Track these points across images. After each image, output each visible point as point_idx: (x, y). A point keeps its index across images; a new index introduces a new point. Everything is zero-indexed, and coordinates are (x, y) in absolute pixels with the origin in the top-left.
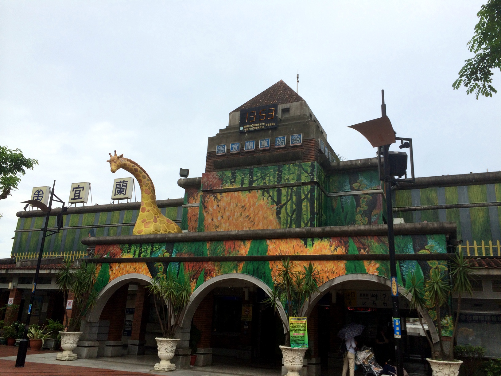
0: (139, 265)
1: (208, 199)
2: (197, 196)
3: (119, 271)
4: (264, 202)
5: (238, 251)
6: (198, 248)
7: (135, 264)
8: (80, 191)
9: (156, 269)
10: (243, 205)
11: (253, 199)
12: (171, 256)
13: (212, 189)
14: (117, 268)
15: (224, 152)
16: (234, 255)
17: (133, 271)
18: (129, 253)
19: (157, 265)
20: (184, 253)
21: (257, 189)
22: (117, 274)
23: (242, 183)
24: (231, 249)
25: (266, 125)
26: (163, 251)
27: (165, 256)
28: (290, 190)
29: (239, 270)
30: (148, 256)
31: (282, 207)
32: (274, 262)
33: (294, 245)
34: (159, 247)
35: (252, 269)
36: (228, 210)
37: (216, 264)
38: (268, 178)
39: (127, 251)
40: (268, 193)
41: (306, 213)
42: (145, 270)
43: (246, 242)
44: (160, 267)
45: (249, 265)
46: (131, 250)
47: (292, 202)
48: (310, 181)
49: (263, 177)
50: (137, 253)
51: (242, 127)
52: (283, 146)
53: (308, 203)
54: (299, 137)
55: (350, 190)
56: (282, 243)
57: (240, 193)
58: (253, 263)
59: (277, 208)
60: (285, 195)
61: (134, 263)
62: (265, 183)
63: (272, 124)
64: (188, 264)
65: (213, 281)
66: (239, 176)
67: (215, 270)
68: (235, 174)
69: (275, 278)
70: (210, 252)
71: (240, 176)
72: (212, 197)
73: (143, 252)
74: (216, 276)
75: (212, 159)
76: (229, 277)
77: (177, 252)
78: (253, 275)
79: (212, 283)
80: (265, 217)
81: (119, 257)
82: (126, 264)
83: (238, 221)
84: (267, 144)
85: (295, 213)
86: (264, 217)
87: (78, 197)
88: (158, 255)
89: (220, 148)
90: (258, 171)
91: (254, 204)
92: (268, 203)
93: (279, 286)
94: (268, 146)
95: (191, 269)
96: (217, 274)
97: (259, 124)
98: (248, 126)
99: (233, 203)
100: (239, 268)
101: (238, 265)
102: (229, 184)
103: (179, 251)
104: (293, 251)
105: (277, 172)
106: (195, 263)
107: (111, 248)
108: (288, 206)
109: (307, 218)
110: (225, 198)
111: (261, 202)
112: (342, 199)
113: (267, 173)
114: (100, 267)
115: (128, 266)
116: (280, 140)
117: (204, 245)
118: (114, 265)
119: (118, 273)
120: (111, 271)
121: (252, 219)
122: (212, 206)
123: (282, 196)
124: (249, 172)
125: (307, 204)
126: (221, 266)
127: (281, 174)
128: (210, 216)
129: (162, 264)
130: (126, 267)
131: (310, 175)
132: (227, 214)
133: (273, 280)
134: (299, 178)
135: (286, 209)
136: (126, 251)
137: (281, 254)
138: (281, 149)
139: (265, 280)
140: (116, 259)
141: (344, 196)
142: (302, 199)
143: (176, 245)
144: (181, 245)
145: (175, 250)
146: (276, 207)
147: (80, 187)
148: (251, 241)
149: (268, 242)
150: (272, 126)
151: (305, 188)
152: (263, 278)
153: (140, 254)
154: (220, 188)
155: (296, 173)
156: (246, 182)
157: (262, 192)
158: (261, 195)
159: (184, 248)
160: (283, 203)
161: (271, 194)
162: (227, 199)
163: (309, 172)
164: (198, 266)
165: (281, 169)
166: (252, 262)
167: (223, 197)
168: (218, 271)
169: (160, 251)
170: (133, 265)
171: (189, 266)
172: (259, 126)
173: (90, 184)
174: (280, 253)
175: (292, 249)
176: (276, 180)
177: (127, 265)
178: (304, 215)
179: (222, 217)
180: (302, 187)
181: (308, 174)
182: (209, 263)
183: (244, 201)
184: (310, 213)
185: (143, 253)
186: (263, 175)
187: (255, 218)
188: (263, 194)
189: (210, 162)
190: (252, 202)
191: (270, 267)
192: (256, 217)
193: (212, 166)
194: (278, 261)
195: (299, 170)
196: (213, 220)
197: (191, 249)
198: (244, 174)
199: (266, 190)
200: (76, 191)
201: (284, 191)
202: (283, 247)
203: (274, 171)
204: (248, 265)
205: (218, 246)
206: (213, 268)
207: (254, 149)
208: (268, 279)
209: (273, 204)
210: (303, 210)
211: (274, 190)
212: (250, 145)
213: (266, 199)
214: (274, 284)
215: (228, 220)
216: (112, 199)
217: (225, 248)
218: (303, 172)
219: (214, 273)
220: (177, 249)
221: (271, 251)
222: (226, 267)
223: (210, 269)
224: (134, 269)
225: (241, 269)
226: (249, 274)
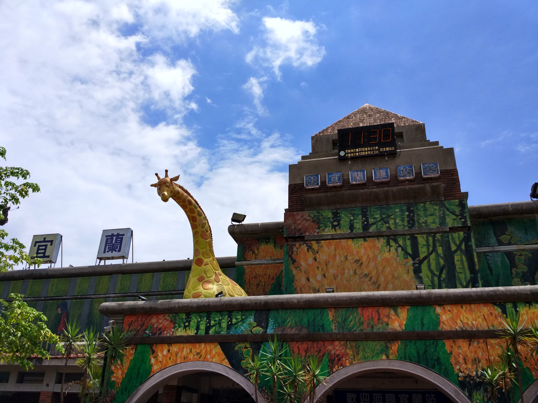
0: (205, 347)
1: (297, 249)
2: (258, 250)
3: (168, 358)
4: (392, 255)
5: (387, 324)
6: (314, 320)
7: (200, 346)
8: (46, 246)
9: (238, 354)
10: (357, 258)
11: (373, 249)
12: (266, 332)
13: (303, 235)
14: (165, 352)
15: (318, 184)
16: (381, 331)
17: (196, 357)
18: (187, 328)
19: (239, 346)
20: (290, 327)
21: (378, 235)
22: (165, 362)
23: (352, 227)
24: (373, 320)
25: (381, 150)
26: (250, 324)
27: (254, 333)
28: (431, 239)
29: (392, 354)
30: (224, 333)
31: (421, 262)
32: (454, 342)
33: (485, 315)
34: (242, 317)
35: (415, 354)
36: (333, 266)
37: (349, 346)
38: (393, 220)
39: (184, 323)
40: (396, 242)
41: (462, 271)
42: (218, 355)
43: (399, 310)
44: (245, 350)
45: (408, 347)
46: (191, 323)
47: (438, 255)
48: (461, 226)
49: (385, 220)
50: (203, 327)
51: (343, 152)
52: (411, 177)
53: (463, 257)
54: (434, 166)
55: (497, 245)
56: (462, 311)
57: (350, 241)
58: (415, 343)
59: (414, 264)
60: (424, 245)
61: (197, 345)
62: (389, 228)
63: (391, 149)
64: (297, 345)
65: (346, 374)
66: (344, 217)
67: (348, 354)
68: (338, 215)
69: (458, 367)
70: (335, 326)
71: (346, 218)
72: (305, 247)
73: (214, 326)
74: (350, 365)
75: (298, 193)
76: (374, 366)
77: (276, 326)
78: (418, 363)
79: (345, 376)
80: (396, 276)
81: (170, 334)
82: (182, 345)
83: (351, 282)
84: (384, 174)
85: (444, 270)
86: (393, 276)
87: (42, 255)
88: (242, 331)
89: (310, 178)
90: (376, 210)
91: (375, 258)
92: (398, 256)
93: (468, 379)
94: (386, 177)
95: (304, 354)
96: (352, 362)
97: (369, 148)
98: (352, 151)
99: (340, 256)
100: (391, 351)
101: (389, 346)
102: (331, 228)
103: (279, 324)
104: (485, 323)
105: (407, 213)
106: (310, 343)
107: (154, 321)
108: (431, 261)
109: (466, 278)
110: (325, 248)
111: (387, 255)
112: (487, 257)
113: (390, 214)
114: (133, 352)
115: (186, 349)
116: (404, 169)
117: (323, 314)
118: (160, 348)
119: (167, 362)
120: (154, 357)
121: (374, 279)
122: (306, 260)
123: (420, 246)
124: (360, 213)
125: (462, 259)
126: (358, 348)
127: (413, 216)
128: (304, 274)
129: (248, 345)
130: (182, 351)
131: (460, 217)
132: (332, 271)
133: (456, 371)
134: (443, 222)
135: (429, 266)
136: (182, 325)
137: (464, 328)
138: (407, 182)
139: (441, 371)
140: (164, 337)
141: (490, 252)
142: (452, 250)
143: (272, 314)
144: (283, 314)
145: (273, 323)
146: (413, 262)
147: (46, 240)
148: (407, 307)
149: (439, 310)
150: (389, 150)
151: (456, 235)
152: (437, 367)
153: (208, 328)
154: (316, 234)
155: (437, 214)
156: (358, 226)
157: (385, 241)
158: (385, 244)
159: (288, 318)
160: (422, 256)
161: (401, 242)
162: (330, 250)
163: (457, 213)
164: (315, 349)
165: (412, 209)
166: (413, 341)
167: (322, 246)
168: (354, 356)
169: (245, 325)
170: (195, 348)
171: (299, 349)
172: (369, 151)
173: (62, 237)
174: (462, 326)
175: (483, 321)
176: (406, 224)
177: (183, 348)
178: (460, 275)
179: (324, 276)
180: (450, 234)
181: (457, 216)
182: (335, 344)
183: (358, 252)
184: (470, 271)
185: (214, 328)
186: (384, 216)
187: (379, 278)
188: (388, 243)
189: (295, 198)
190: (371, 255)
191: (448, 349)
192: (380, 276)
193: (298, 204)
194: (461, 340)
195: (440, 210)
196: (308, 279)
197: (301, 321)
198: (353, 215)
199: (392, 237)
200: (39, 246)
201: (421, 240)
202: (467, 318)
203: (401, 211)
204: (406, 346)
205: (349, 316)
206: (343, 351)
207: (365, 180)
208: (446, 369)
209: (407, 258)
210: (457, 267)
211: (405, 238)
212: (359, 176)
213: (394, 251)
214: (459, 376)
215: (334, 280)
216: (98, 258)
217: (362, 319)
218: (448, 213)
219: (346, 360)
220: (276, 321)
221: (446, 323)
222: (366, 350)
223: (338, 352)
224: (198, 354)
225: (394, 352)
226: (411, 361)
